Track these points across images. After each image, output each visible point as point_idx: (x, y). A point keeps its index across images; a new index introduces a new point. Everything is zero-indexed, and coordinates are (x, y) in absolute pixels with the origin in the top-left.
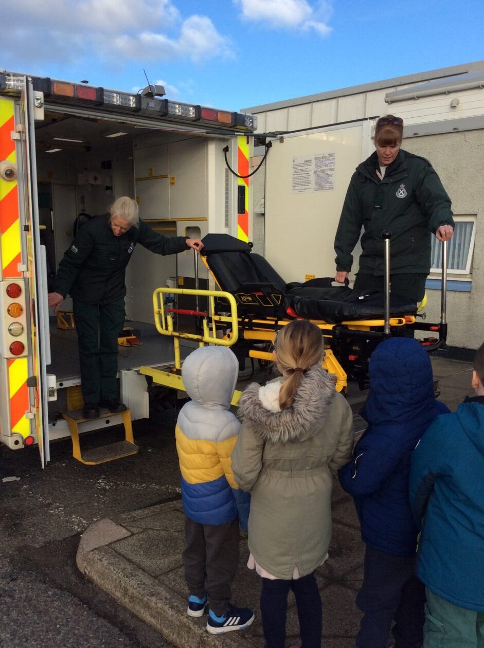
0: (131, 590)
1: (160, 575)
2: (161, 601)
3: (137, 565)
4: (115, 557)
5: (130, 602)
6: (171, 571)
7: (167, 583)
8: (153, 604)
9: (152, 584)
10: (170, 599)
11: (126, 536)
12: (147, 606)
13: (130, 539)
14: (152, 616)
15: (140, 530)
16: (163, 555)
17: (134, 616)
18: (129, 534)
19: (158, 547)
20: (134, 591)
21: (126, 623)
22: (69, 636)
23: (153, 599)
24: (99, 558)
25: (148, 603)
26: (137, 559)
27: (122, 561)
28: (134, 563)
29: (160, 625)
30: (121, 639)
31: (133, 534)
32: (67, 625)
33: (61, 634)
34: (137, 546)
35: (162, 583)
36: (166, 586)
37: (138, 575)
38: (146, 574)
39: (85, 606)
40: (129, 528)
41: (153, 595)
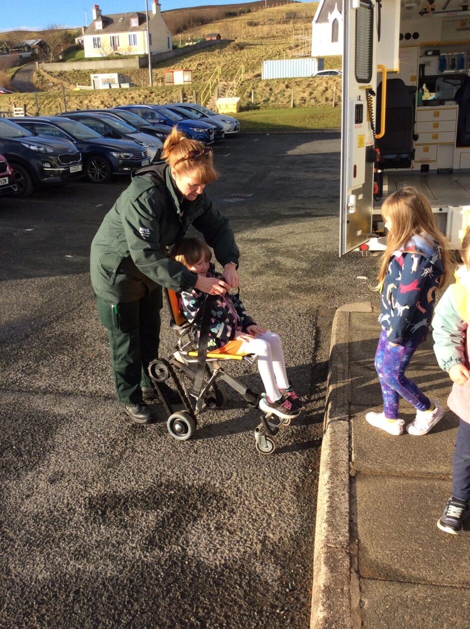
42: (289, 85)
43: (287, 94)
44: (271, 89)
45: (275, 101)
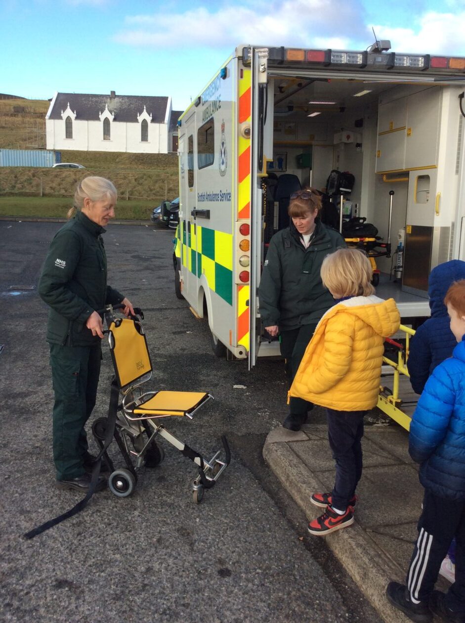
0: (292, 477)
1: (318, 472)
2: (309, 489)
3: (303, 461)
4: (288, 451)
5: (289, 486)
6: (328, 471)
7: (320, 478)
8: (303, 490)
9: (307, 476)
10: (318, 489)
11: (304, 439)
12: (299, 491)
13: (306, 442)
14: (302, 499)
15: (317, 438)
16: (327, 459)
17: (291, 497)
18: (307, 438)
19: (326, 452)
20: (293, 477)
21: (282, 501)
22: (237, 497)
23: (304, 486)
24: (276, 449)
25: (300, 489)
26: (304, 456)
27: (292, 455)
28: (300, 459)
29: (305, 507)
30: (273, 509)
31: (310, 439)
32: (238, 490)
33: (232, 494)
34: (309, 448)
35: (316, 477)
36: (319, 480)
37: (299, 467)
38: (307, 468)
39: (257, 481)
40: (309, 434)
41: (304, 483)
42: (36, 174)
43: (34, 183)
44: (16, 177)
45: (22, 189)
